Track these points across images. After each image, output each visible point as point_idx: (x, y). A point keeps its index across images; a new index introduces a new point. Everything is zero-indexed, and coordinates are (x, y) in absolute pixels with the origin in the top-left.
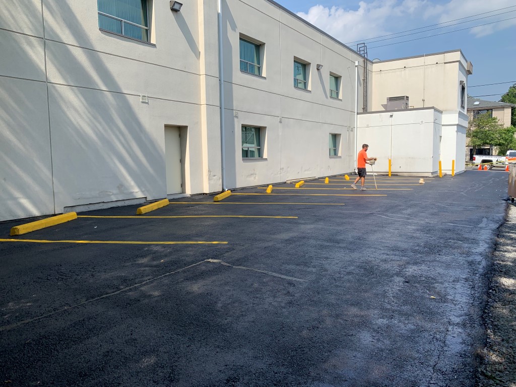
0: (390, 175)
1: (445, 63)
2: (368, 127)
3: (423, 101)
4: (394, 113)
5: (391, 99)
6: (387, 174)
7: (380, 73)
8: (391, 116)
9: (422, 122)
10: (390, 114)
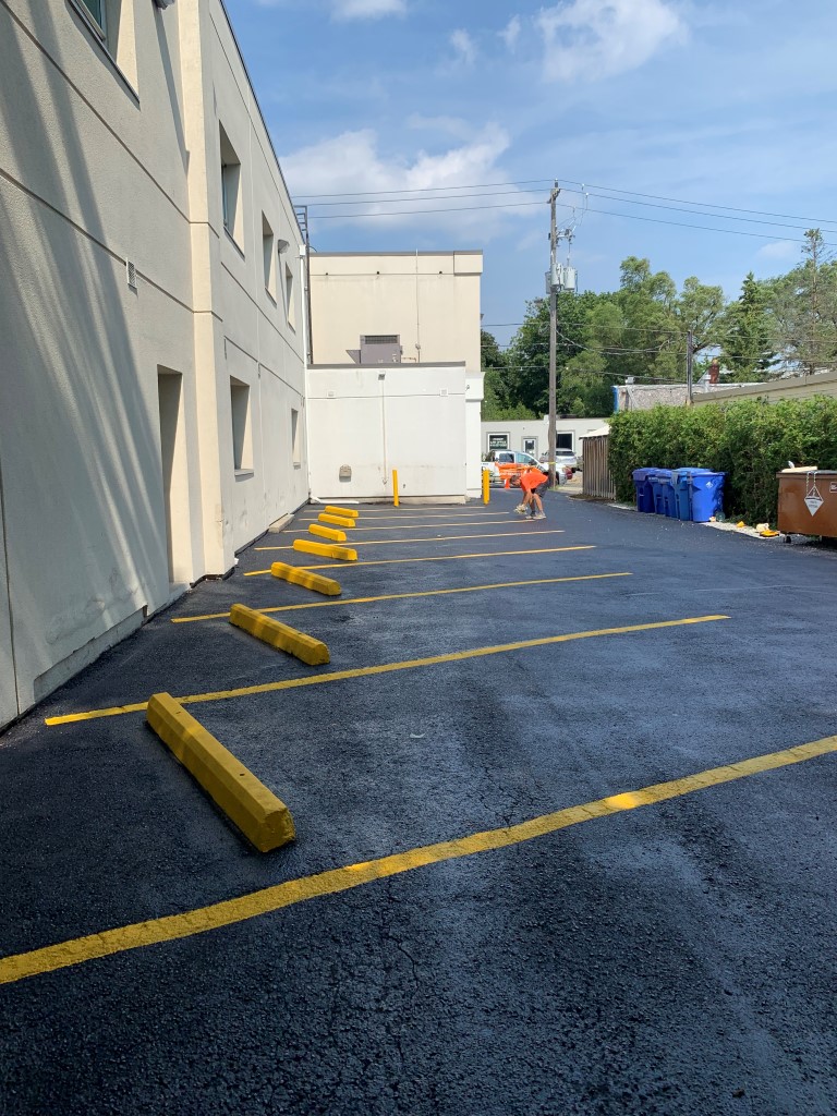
0: (396, 504)
1: (456, 274)
2: (331, 397)
3: (418, 348)
4: (388, 371)
5: (369, 340)
6: (391, 499)
7: (327, 280)
8: (382, 377)
9: (444, 391)
10: (379, 371)
